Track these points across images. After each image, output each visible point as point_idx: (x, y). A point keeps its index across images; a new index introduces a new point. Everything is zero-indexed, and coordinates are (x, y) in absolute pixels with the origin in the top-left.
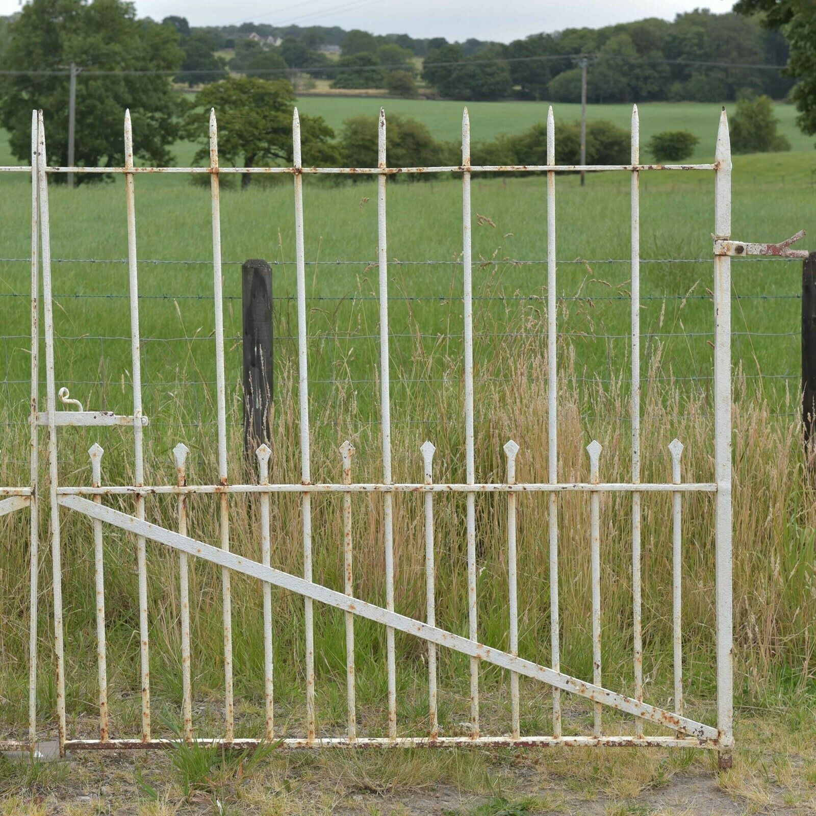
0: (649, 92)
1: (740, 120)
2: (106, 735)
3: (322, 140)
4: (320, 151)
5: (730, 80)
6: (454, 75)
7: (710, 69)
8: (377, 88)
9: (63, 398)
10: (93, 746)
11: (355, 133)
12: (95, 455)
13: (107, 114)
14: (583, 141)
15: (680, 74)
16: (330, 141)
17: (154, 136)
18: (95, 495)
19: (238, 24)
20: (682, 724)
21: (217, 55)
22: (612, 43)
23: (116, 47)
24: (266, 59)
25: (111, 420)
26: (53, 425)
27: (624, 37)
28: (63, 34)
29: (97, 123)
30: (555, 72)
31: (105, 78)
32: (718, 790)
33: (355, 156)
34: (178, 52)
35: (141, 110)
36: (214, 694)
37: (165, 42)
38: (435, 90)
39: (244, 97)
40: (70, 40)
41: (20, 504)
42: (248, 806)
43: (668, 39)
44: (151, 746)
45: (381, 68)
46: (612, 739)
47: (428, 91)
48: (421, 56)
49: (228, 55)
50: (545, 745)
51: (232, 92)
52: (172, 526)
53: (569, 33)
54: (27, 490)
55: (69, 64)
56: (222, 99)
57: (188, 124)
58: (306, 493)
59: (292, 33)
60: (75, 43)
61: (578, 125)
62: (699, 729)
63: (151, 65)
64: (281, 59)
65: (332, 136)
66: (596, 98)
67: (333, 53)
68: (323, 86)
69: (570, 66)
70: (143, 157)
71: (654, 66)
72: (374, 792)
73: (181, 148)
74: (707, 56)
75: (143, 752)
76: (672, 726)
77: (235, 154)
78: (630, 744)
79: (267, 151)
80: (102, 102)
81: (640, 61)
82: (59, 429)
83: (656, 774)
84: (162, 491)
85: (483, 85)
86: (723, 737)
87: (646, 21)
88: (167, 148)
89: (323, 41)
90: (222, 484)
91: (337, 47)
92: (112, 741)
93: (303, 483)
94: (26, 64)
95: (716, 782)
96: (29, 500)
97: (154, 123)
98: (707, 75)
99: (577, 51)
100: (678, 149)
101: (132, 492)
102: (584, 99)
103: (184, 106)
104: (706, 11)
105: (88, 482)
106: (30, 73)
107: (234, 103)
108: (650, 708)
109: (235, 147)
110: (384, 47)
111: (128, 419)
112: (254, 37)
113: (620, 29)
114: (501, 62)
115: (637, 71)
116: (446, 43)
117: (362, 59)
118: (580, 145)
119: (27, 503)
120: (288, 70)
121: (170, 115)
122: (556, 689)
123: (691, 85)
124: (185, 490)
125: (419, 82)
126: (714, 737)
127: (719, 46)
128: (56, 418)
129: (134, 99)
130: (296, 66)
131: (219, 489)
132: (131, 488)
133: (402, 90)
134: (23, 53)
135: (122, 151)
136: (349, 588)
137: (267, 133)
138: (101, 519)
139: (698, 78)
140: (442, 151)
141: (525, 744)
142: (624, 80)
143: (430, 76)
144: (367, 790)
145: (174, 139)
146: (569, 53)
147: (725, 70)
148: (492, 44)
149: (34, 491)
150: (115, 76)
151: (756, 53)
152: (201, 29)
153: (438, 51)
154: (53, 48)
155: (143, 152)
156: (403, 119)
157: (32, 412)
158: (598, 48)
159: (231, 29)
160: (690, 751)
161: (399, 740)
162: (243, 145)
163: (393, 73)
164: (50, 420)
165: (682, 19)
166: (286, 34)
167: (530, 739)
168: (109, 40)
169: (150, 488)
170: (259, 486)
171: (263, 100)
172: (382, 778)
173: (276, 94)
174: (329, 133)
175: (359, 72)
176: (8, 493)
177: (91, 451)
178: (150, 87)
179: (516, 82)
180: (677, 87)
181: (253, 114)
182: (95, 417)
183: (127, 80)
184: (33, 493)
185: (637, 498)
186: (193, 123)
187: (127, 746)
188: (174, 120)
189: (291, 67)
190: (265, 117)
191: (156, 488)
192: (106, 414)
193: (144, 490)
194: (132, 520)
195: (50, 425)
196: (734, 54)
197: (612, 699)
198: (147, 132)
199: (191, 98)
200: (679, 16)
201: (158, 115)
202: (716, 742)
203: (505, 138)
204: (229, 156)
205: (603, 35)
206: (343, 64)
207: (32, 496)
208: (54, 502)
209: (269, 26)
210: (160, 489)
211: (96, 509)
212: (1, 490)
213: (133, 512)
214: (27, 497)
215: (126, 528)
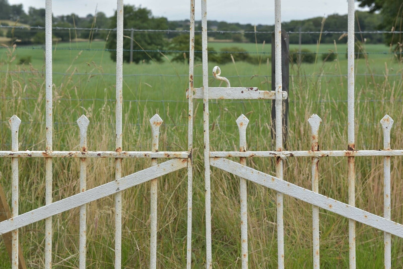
3: (213, 55)
8: (229, 39)
9: (216, 75)
12: (241, 124)
16: (216, 55)
17: (157, 53)
18: (241, 158)
21: (177, 29)
22: (306, 25)
25: (256, 94)
26: (207, 99)
27: (310, 23)
35: (154, 45)
37: (162, 23)
38: (248, 40)
41: (177, 165)
47: (246, 40)
48: (243, 30)
49: (180, 29)
51: (183, 39)
53: (292, 22)
54: (185, 154)
56: (180, 42)
57: (169, 50)
66: (304, 42)
68: (212, 39)
82: (212, 102)
84: (299, 155)
88: (162, 58)
89: (211, 25)
90: (350, 149)
91: (216, 27)
96: (186, 162)
101: (273, 156)
102: (300, 42)
111: (270, 94)
113: (309, 20)
119: (185, 165)
124: (318, 154)
125: (243, 38)
128: (209, 93)
131: (348, 153)
132: (273, 152)
138: (247, 178)
142: (310, 37)
143: (247, 36)
145: (164, 55)
149: (191, 154)
152: (171, 21)
153: (249, 28)
156: (240, 48)
157: (190, 87)
159: (181, 22)
164: (205, 94)
169: (288, 152)
170: (382, 151)
176: (168, 156)
177: (238, 121)
180: (328, 39)
182: (242, 92)
184: (190, 156)
188: (164, 48)
191: (293, 153)
192: (252, 89)
193: (284, 154)
194: (273, 179)
195: (205, 98)
206: (218, 33)
207: (189, 159)
208: (208, 164)
210: (297, 153)
211: (243, 171)
212: (162, 153)
213: (273, 171)
214: (185, 160)
215: (268, 186)
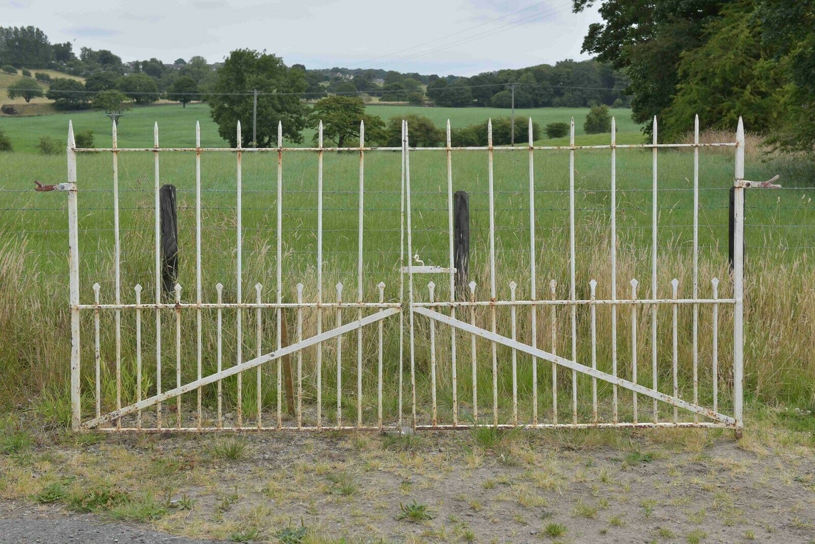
0: (543, 102)
1: (593, 117)
2: (436, 423)
3: (379, 128)
4: (378, 134)
5: (584, 96)
6: (443, 94)
7: (575, 90)
8: (403, 101)
9: (416, 260)
10: (430, 429)
11: (395, 124)
12: (431, 287)
13: (269, 115)
14: (513, 127)
15: (559, 93)
16: (383, 128)
17: (293, 126)
18: (431, 307)
19: (331, 68)
20: (717, 416)
21: (321, 84)
22: (523, 77)
23: (273, 81)
24: (346, 86)
25: (439, 270)
26: (411, 273)
27: (530, 74)
28: (245, 74)
29: (263, 120)
30: (495, 92)
31: (267, 96)
32: (739, 448)
33: (395, 136)
34: (305, 83)
35: (286, 113)
36: (467, 405)
37: (298, 77)
38: (433, 102)
39: (339, 106)
40: (249, 77)
41: (395, 311)
42: (515, 456)
43: (552, 75)
44: (458, 429)
45: (406, 91)
46: (683, 424)
47: (430, 102)
48: (425, 84)
49: (326, 84)
50: (650, 427)
51: (333, 103)
52: (468, 321)
53: (502, 72)
54: (398, 304)
55: (253, 90)
56: (327, 107)
57: (310, 120)
58: (533, 305)
59: (358, 72)
60: (252, 79)
61: (509, 119)
62: (726, 419)
63: (292, 90)
64: (354, 86)
65: (385, 126)
66: (517, 106)
67: (380, 83)
68: (375, 100)
69: (502, 89)
70: (287, 137)
71: (545, 89)
72: (573, 450)
73: (306, 133)
74: (572, 84)
75: (452, 432)
76: (712, 417)
77: (335, 135)
78: (692, 426)
79: (351, 133)
80: (266, 109)
81: (538, 86)
82: (414, 274)
83: (706, 441)
84: (464, 305)
85: (457, 99)
86: (738, 422)
87: (541, 65)
88: (300, 132)
89: (374, 76)
90: (493, 301)
91: (382, 80)
92: (439, 426)
93: (532, 300)
94: (226, 90)
95: (737, 445)
97: (292, 119)
98: (572, 93)
99: (506, 81)
100: (560, 131)
101: (449, 305)
102: (513, 106)
103: (308, 111)
104: (571, 61)
105: (428, 301)
106: (229, 94)
107: (334, 109)
108: (702, 409)
109: (335, 132)
110: (406, 80)
111: (447, 270)
112: (339, 75)
113: (527, 70)
114: (468, 88)
115: (537, 91)
116: (438, 77)
117: (395, 86)
118: (511, 130)
119: (398, 311)
120: (358, 92)
121: (301, 116)
122: (656, 399)
123: (564, 98)
124: (475, 304)
125: (425, 98)
126: (733, 422)
127: (578, 78)
128: (413, 269)
129: (282, 107)
130: (362, 90)
131: (492, 303)
132: (449, 303)
133: (416, 102)
134: (224, 84)
135: (277, 134)
136: (554, 351)
137: (351, 124)
138: (434, 318)
139: (568, 95)
140: (440, 133)
141: (640, 427)
142: (530, 96)
143: (430, 94)
144: (569, 449)
145: (303, 128)
146: (502, 83)
147: (581, 90)
148: (462, 78)
150: (272, 95)
151: (597, 82)
152: (311, 71)
153: (435, 82)
154: (241, 81)
155: (287, 134)
156: (420, 117)
157: (401, 266)
158: (517, 80)
159: (327, 71)
160: (721, 430)
161: (577, 425)
162: (339, 131)
163: (411, 93)
164: (410, 270)
165: (559, 64)
166: (356, 73)
167: (643, 424)
168: (269, 77)
169: (458, 303)
170: (511, 302)
171: (348, 107)
172: (576, 443)
173: (355, 104)
174: (383, 124)
175: (394, 93)
176: (389, 306)
177: (429, 285)
178: (291, 101)
179: (475, 98)
180: (557, 99)
181: (344, 115)
182: (430, 269)
183: (279, 98)
184: (401, 306)
185: (695, 307)
186: (313, 119)
187: (446, 428)
188: (303, 118)
189: (359, 90)
190: (350, 116)
191: (460, 303)
192: (437, 267)
193: (455, 304)
194: (449, 319)
196: (586, 82)
197: (683, 404)
198: (289, 124)
199: (312, 107)
200: (557, 63)
201: (294, 115)
202: (734, 425)
203: (472, 127)
204: (331, 136)
205: (519, 73)
206: (386, 89)
207: (401, 308)
208: (412, 310)
209: (347, 69)
210: (462, 304)
211: (432, 314)
212: (385, 304)
213: (449, 315)
214: (399, 308)
215: (446, 323)
